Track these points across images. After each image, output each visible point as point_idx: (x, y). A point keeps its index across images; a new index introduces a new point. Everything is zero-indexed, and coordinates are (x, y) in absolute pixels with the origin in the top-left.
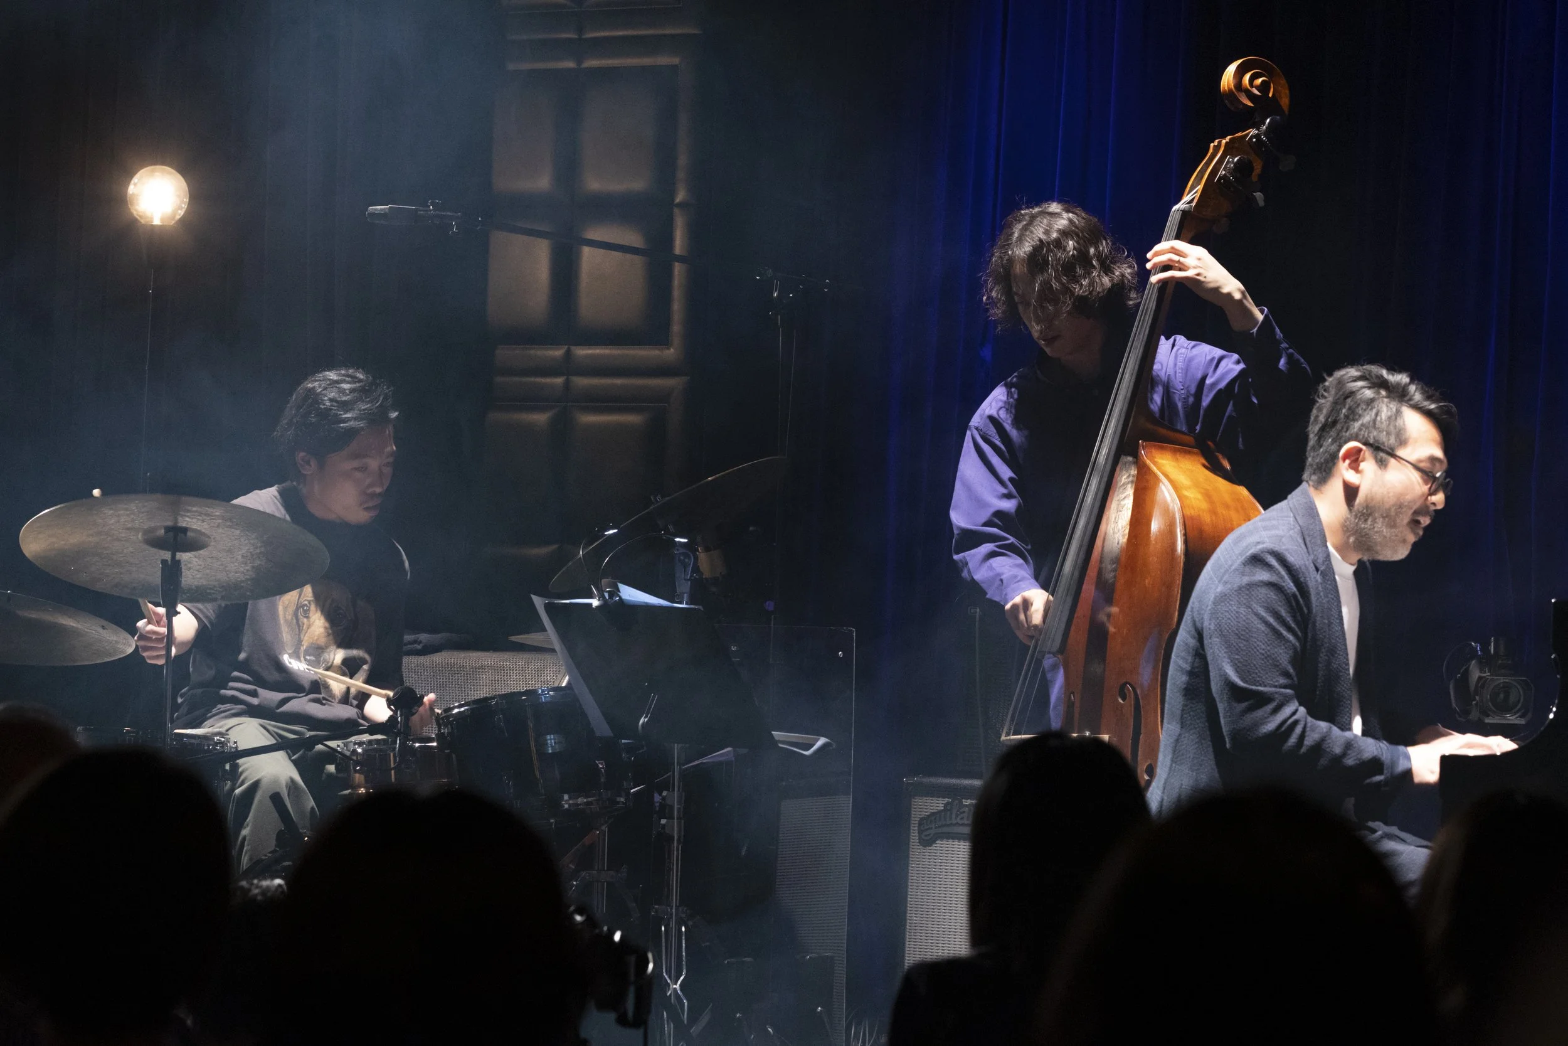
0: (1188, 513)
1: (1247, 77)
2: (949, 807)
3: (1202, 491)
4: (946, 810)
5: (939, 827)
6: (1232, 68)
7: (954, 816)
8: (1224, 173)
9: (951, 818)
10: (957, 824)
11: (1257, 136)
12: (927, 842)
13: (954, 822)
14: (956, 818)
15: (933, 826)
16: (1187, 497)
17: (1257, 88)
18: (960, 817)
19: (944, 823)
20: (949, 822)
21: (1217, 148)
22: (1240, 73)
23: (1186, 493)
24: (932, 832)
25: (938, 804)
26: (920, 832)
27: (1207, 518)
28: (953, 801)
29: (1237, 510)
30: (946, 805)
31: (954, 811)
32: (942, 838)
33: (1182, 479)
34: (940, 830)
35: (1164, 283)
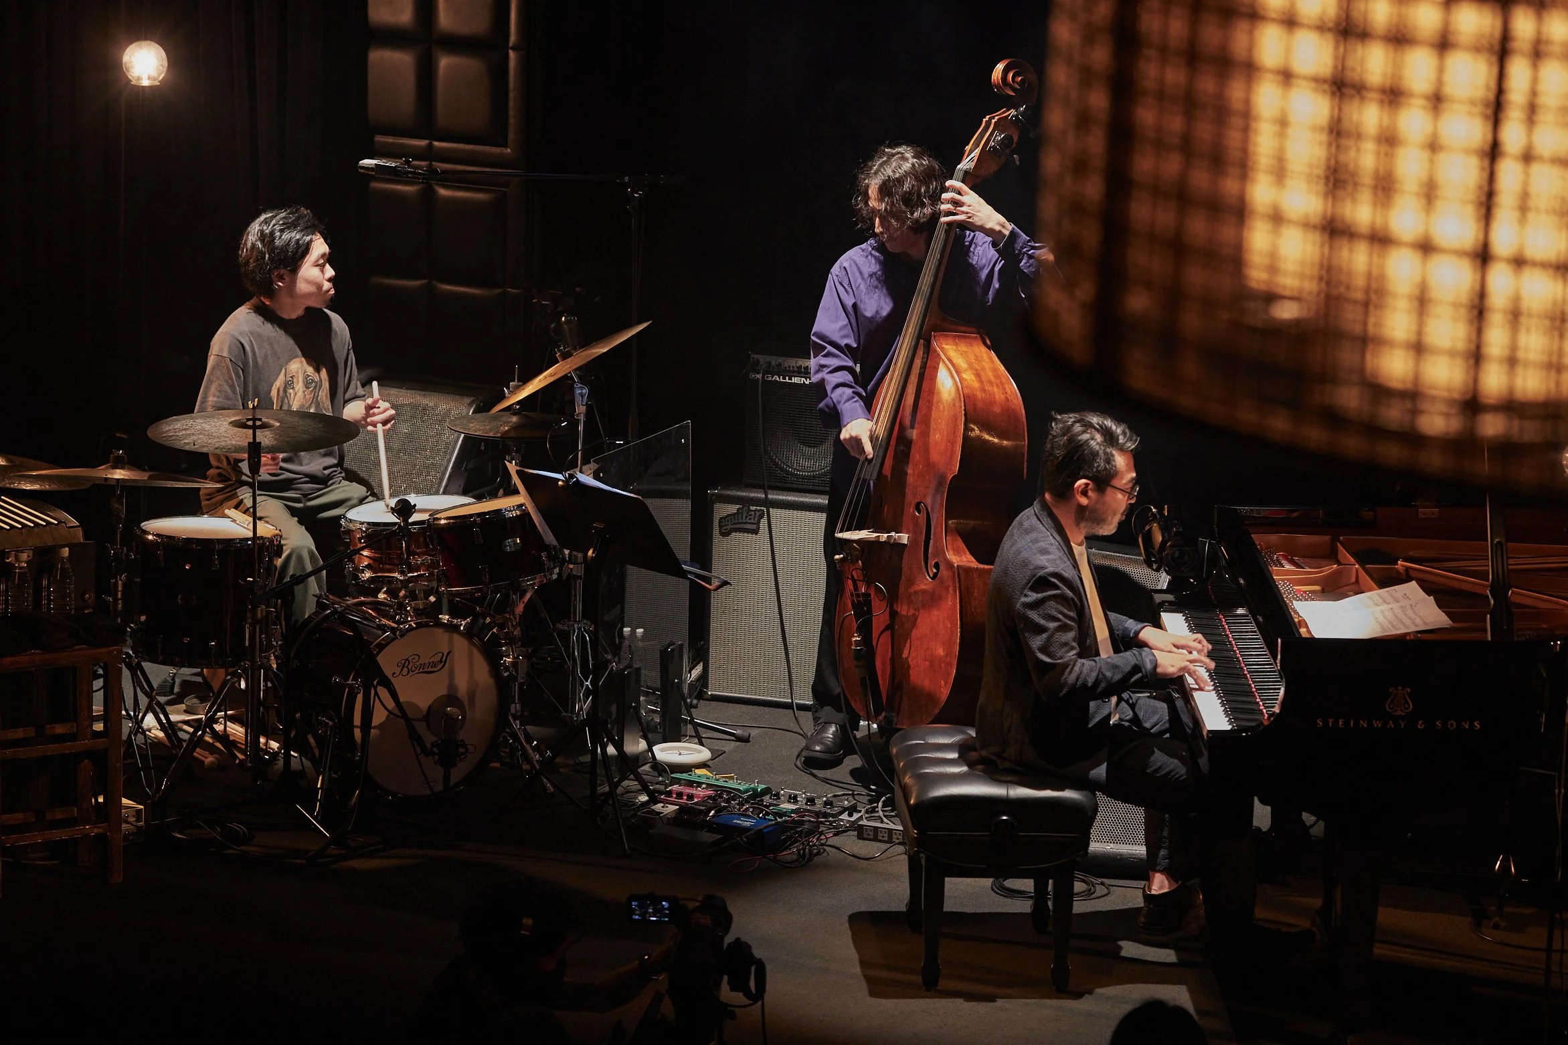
0: (967, 392)
1: (1011, 75)
2: (740, 511)
3: (975, 372)
4: (738, 513)
5: (734, 524)
6: (1000, 67)
7: (744, 518)
8: (993, 144)
9: (742, 519)
10: (746, 523)
11: (1016, 116)
12: (725, 534)
13: (744, 521)
14: (746, 519)
15: (729, 523)
16: (966, 380)
17: (1017, 83)
18: (748, 518)
19: (737, 521)
20: (740, 521)
21: (988, 123)
22: (1006, 71)
23: (964, 376)
24: (729, 527)
25: (733, 509)
26: (720, 527)
27: (979, 394)
28: (743, 507)
29: (998, 386)
30: (738, 509)
31: (745, 514)
32: (736, 531)
33: (961, 362)
34: (733, 526)
35: (949, 224)
